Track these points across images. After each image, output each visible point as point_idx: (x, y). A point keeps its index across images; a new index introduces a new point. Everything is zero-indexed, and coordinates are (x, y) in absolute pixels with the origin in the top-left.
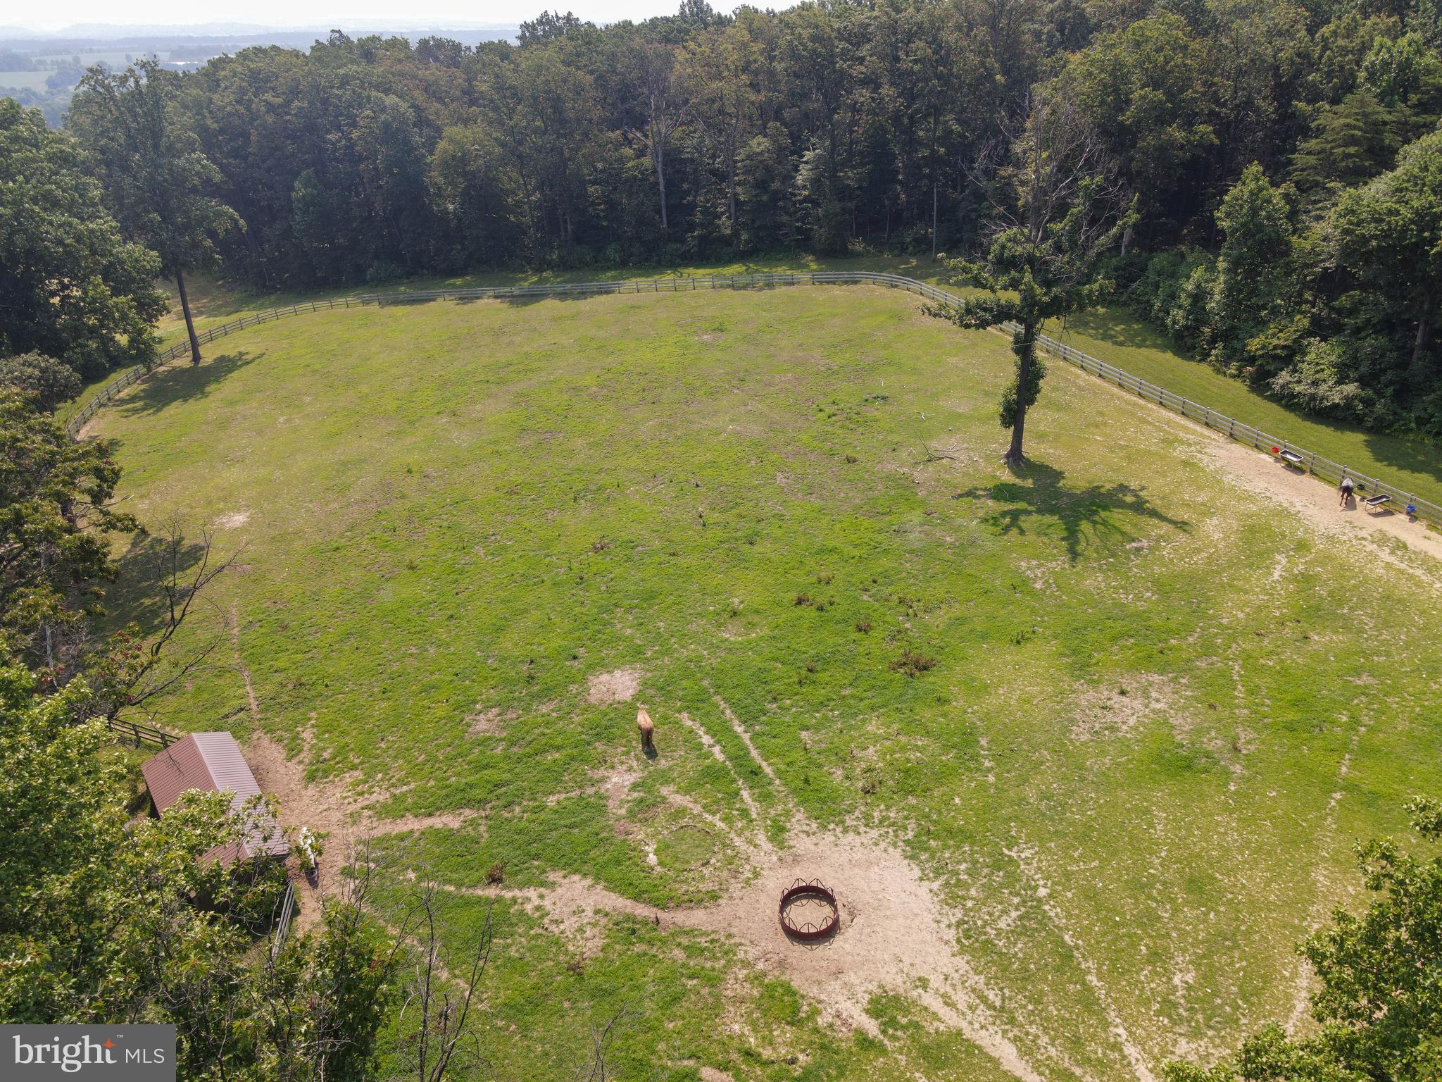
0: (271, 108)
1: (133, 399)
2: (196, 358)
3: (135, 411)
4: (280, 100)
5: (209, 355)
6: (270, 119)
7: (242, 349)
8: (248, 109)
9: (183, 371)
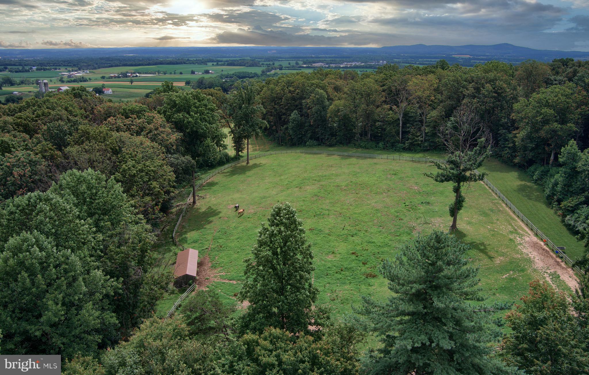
0: (290, 92)
1: (228, 172)
2: (248, 163)
3: (227, 176)
4: (293, 89)
5: (251, 163)
6: (289, 95)
7: (261, 162)
8: (284, 92)
9: (243, 166)
